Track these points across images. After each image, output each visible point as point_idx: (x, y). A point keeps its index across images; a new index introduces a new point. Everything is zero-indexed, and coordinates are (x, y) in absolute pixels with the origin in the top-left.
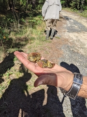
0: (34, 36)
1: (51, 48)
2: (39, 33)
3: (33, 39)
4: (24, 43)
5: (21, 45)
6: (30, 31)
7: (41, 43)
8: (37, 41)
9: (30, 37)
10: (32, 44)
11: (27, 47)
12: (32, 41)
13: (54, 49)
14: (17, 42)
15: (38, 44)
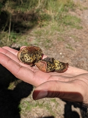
0: (49, 12)
1: (81, 40)
2: (60, 8)
3: (47, 18)
4: (28, 24)
5: (22, 27)
6: (43, 3)
7: (61, 27)
8: (54, 23)
9: (41, 13)
10: (43, 28)
11: (33, 32)
12: (45, 23)
13: (85, 43)
14: (17, 20)
15: (55, 29)
